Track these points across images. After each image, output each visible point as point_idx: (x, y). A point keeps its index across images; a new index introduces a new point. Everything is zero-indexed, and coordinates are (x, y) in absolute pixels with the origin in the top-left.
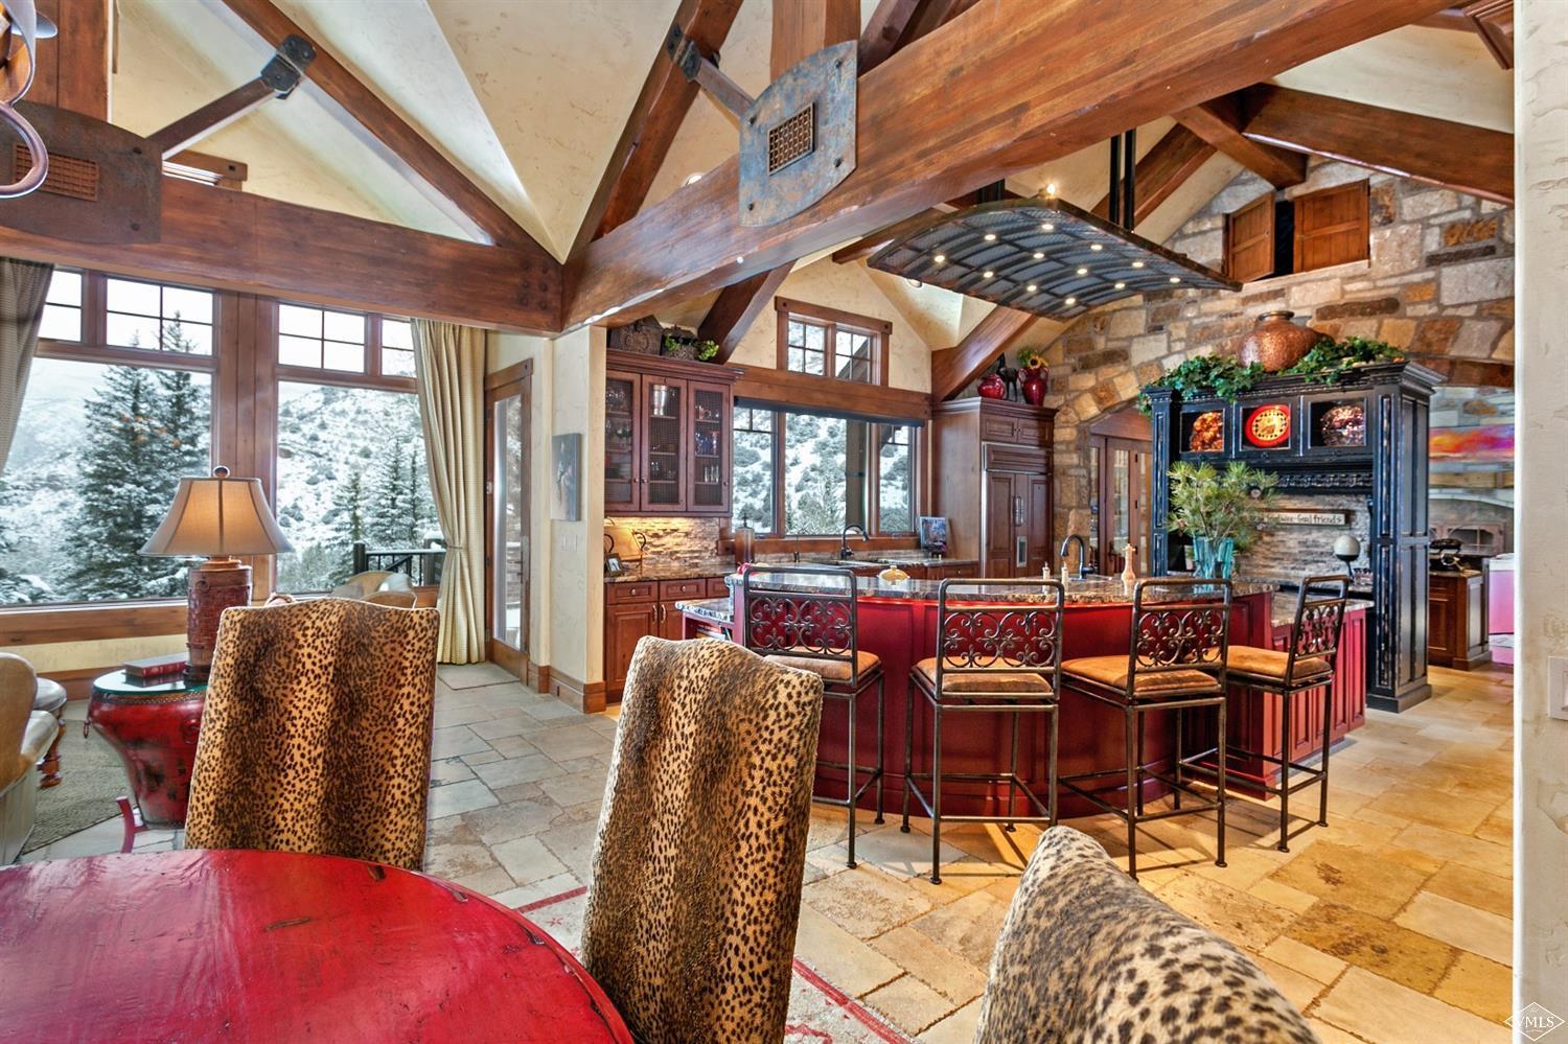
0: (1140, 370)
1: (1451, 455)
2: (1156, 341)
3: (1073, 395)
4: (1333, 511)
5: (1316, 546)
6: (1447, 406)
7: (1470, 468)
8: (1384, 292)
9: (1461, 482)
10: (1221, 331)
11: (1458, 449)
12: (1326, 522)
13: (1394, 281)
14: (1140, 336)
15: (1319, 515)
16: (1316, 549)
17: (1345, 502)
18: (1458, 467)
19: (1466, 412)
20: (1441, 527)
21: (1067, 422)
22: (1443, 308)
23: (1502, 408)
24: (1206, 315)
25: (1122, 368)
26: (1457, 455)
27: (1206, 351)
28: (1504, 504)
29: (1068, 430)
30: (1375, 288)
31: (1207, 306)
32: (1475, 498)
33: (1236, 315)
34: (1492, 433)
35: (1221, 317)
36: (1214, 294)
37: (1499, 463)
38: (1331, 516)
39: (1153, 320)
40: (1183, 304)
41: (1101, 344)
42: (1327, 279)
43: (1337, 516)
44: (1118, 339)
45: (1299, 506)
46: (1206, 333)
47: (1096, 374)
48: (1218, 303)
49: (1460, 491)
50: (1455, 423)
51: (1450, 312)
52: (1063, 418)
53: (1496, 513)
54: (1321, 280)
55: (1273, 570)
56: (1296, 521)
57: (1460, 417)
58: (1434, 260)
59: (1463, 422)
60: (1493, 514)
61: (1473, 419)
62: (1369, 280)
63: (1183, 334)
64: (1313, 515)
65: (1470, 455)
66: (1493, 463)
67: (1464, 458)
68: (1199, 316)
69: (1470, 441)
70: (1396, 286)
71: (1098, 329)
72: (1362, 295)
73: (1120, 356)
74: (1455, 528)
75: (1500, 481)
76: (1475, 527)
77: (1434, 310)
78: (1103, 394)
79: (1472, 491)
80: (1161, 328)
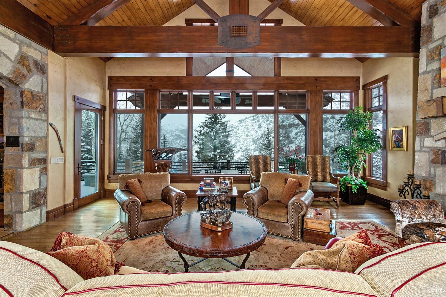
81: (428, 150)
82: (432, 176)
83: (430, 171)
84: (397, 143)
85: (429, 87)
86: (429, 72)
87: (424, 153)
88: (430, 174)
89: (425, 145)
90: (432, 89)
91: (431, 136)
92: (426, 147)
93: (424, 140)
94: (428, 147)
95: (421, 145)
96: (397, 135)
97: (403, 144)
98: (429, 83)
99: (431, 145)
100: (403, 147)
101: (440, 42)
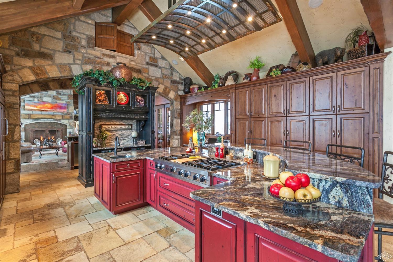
0: (60, 66)
1: (50, 110)
2: (68, 56)
3: (16, 67)
4: (128, 125)
5: (123, 135)
6: (49, 96)
7: (55, 114)
8: (138, 67)
9: (54, 117)
10: (95, 62)
11: (52, 108)
12: (127, 128)
13: (141, 65)
14: (59, 51)
15: (125, 126)
16: (124, 136)
17: (130, 122)
18: (52, 113)
19: (54, 98)
20: (47, 130)
21: (13, 80)
22: (149, 76)
23: (62, 99)
24: (89, 54)
25: (50, 62)
26: (52, 110)
27: (88, 68)
28: (63, 123)
29: (14, 85)
30: (137, 65)
31: (90, 51)
32: (56, 122)
33: (100, 58)
34: (60, 105)
35: (95, 57)
36: (93, 48)
37: (62, 113)
38: (128, 126)
39: (66, 47)
40: (80, 46)
41: (36, 47)
42: (126, 58)
43: (129, 126)
44: (47, 49)
45: (119, 123)
46: (89, 61)
47: (34, 61)
48: (94, 51)
49: (52, 120)
50: (51, 101)
51: (150, 77)
52: (10, 78)
53: (61, 126)
54: (125, 58)
55: (112, 144)
56: (119, 128)
57: (52, 100)
58: (148, 64)
59: (53, 101)
60: (60, 126)
61: (55, 101)
62: (136, 63)
63: (80, 58)
64: (124, 126)
66: (60, 113)
67: (54, 111)
68: (87, 53)
69: (55, 107)
70: (141, 67)
71: (35, 40)
72: (134, 66)
73: (48, 56)
74: (50, 130)
75: (63, 117)
76: (55, 130)
77: (148, 76)
78: (38, 71)
79: (55, 120)
80: (70, 52)
101: (24, 98)
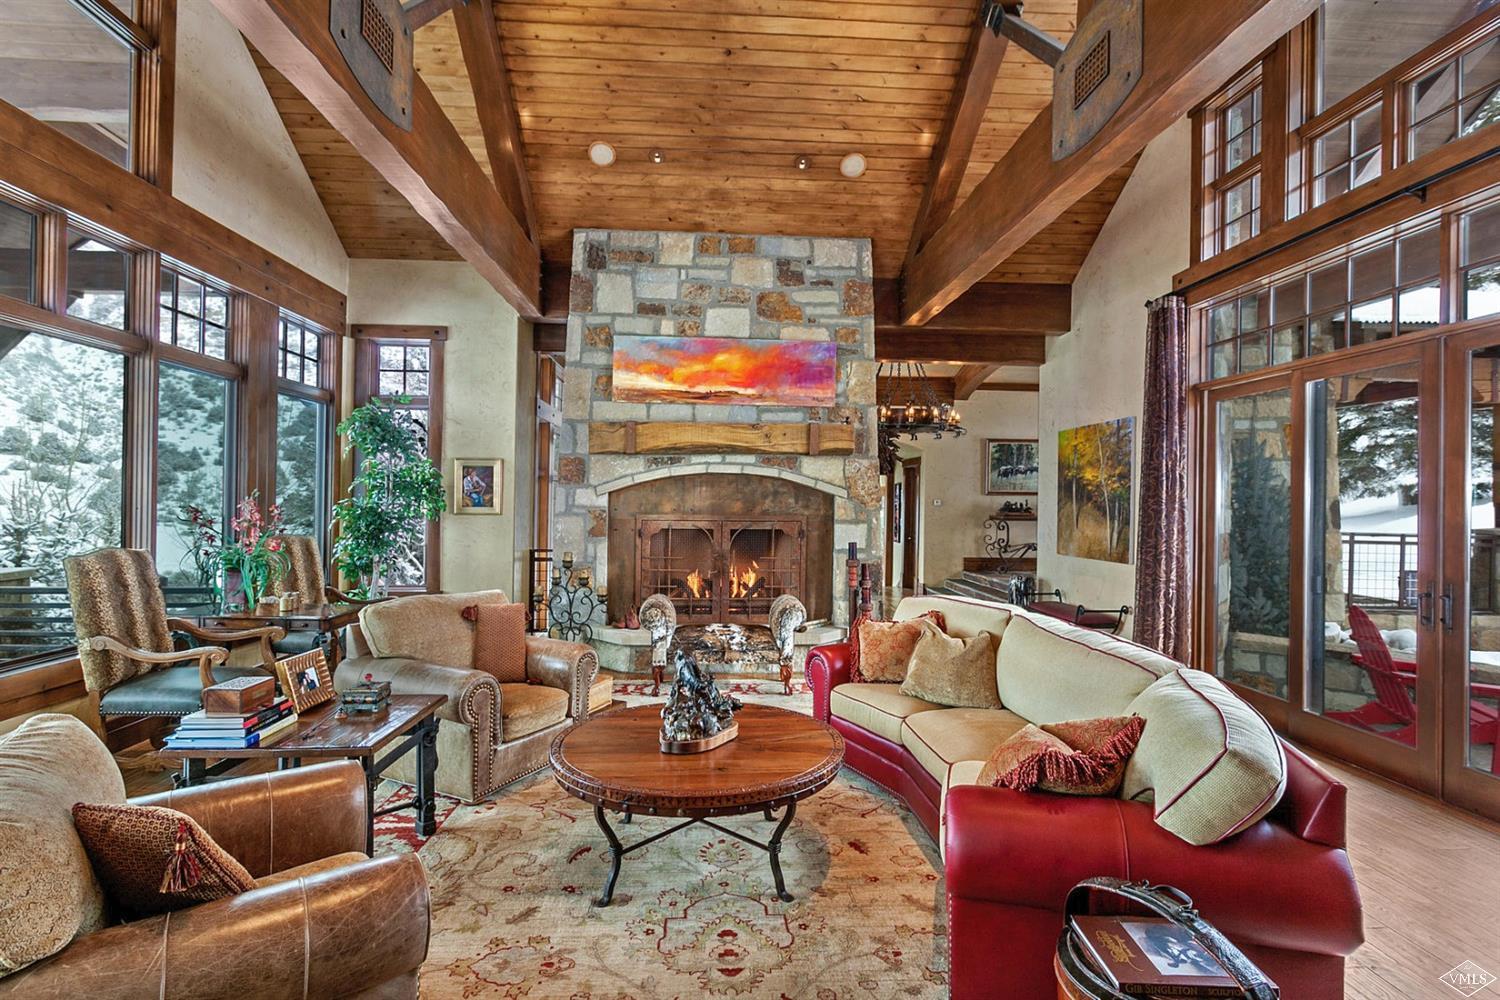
1: (741, 391)
6: (735, 298)
7: (766, 417)
11: (751, 379)
18: (749, 413)
19: (761, 312)
20: (721, 526)
23: (809, 311)
26: (750, 391)
28: (811, 483)
32: (774, 472)
34: (798, 354)
37: (806, 409)
49: (751, 459)
50: (747, 333)
53: (797, 499)
57: (753, 320)
59: (757, 331)
60: (792, 501)
61: (771, 327)
65: (768, 392)
66: (796, 409)
67: (760, 397)
69: (769, 367)
74: (740, 526)
75: (813, 442)
76: (767, 526)
79: (767, 458)
81: (584, 511)
82: (590, 560)
83: (586, 550)
84: (474, 496)
85: (588, 395)
86: (587, 366)
87: (574, 518)
88: (585, 557)
89: (576, 503)
90: (593, 399)
91: (588, 486)
92: (578, 507)
93: (575, 493)
94: (583, 507)
95: (567, 502)
96: (476, 478)
97: (492, 499)
98: (588, 386)
99: (588, 503)
100: (492, 506)
101: (607, 320)
